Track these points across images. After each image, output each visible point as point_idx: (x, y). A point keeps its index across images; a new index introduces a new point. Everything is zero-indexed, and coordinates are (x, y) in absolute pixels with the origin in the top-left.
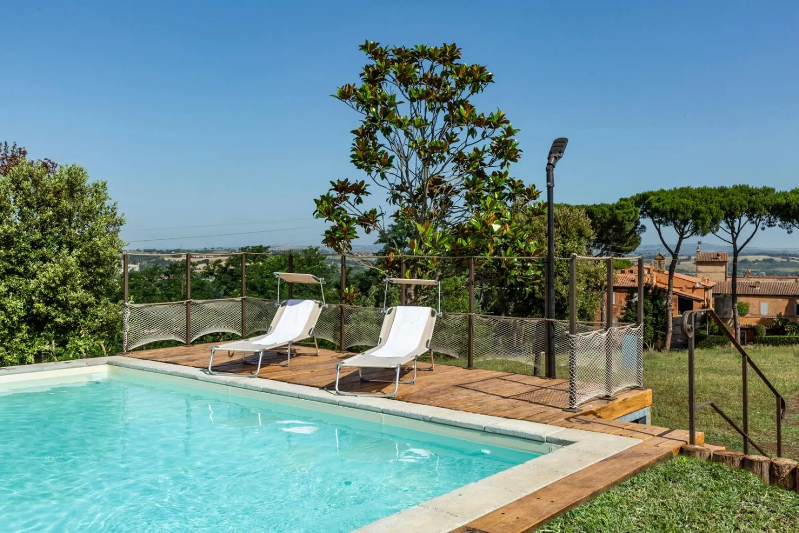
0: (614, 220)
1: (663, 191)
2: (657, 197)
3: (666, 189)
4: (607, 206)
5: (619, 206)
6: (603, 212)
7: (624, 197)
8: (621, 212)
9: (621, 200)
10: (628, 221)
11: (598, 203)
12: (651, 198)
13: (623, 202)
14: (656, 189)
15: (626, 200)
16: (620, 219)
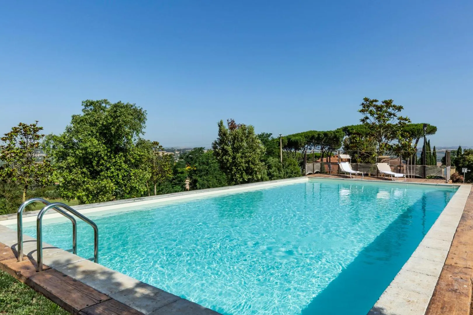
0: (335, 137)
1: (353, 126)
2: (351, 128)
3: (354, 125)
4: (333, 132)
5: (337, 132)
6: (331, 134)
7: (339, 128)
8: (338, 134)
9: (338, 129)
10: (341, 137)
11: (329, 130)
12: (349, 128)
13: (338, 130)
14: (350, 125)
15: (339, 129)
16: (338, 137)
